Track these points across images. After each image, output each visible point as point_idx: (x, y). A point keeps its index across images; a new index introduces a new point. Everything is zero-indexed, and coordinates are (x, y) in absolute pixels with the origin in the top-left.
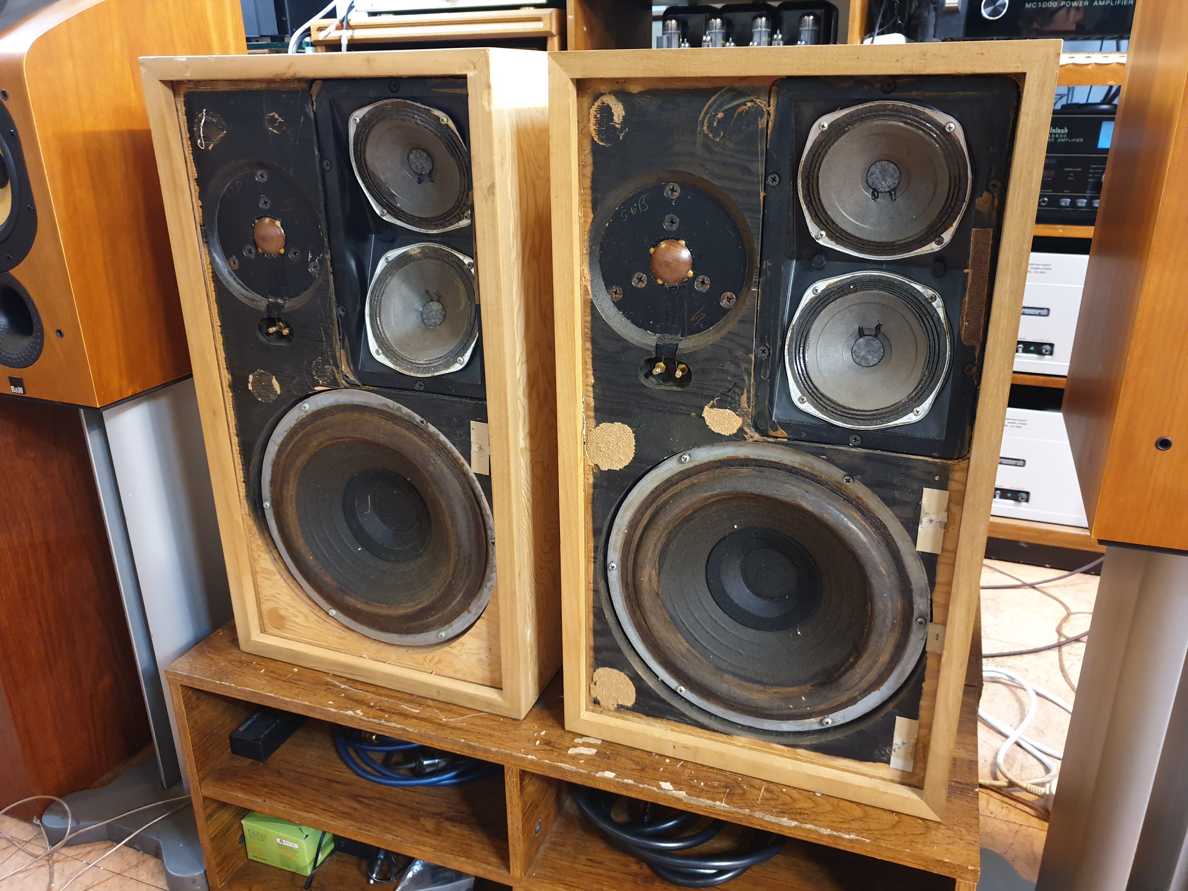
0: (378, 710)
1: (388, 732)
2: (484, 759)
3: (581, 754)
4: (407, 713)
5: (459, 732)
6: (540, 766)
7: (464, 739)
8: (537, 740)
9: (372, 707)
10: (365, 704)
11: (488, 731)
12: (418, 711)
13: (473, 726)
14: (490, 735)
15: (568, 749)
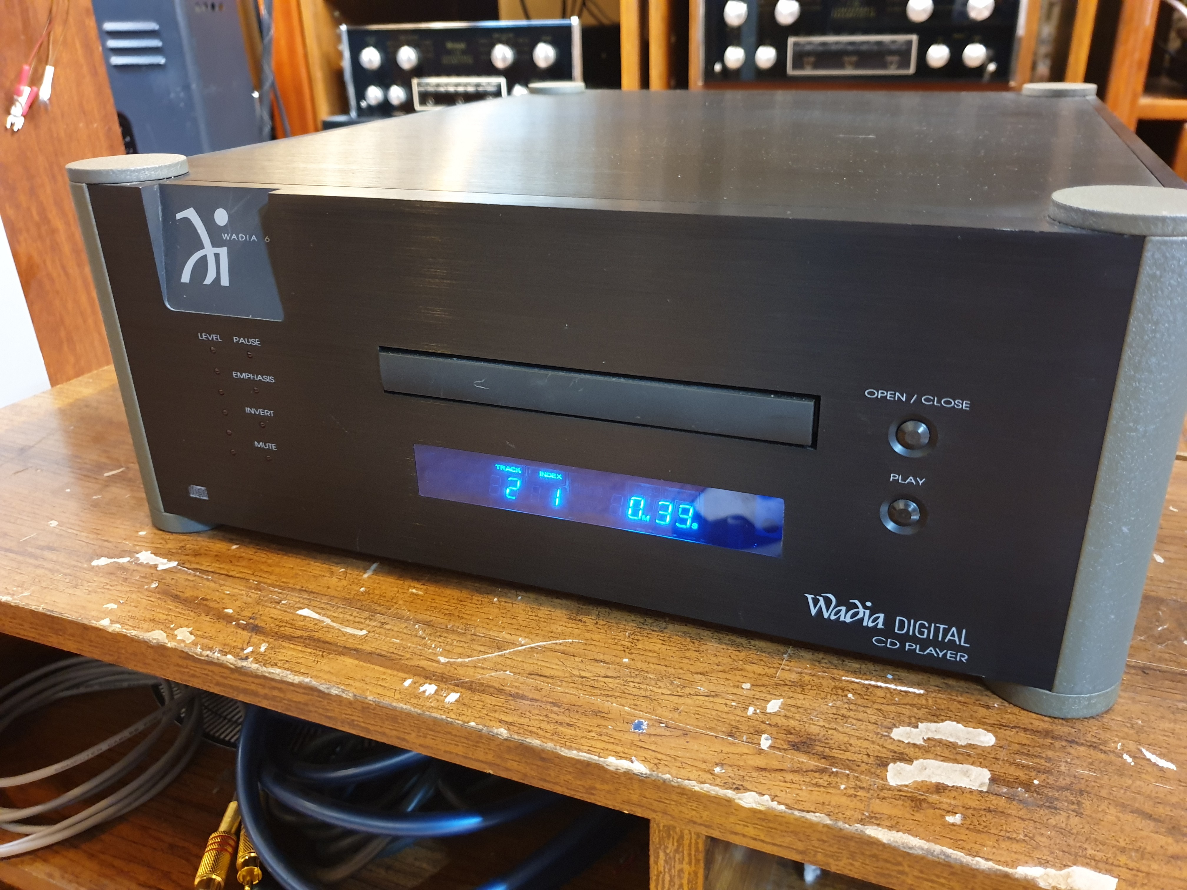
0: (244, 628)
1: (265, 697)
2: (578, 796)
3: (940, 788)
4: (329, 637)
5: (489, 700)
6: (795, 833)
7: (509, 725)
8: (759, 733)
9: (229, 619)
10: (208, 611)
11: (584, 698)
12: (364, 632)
13: (539, 682)
14: (597, 713)
15: (883, 764)
